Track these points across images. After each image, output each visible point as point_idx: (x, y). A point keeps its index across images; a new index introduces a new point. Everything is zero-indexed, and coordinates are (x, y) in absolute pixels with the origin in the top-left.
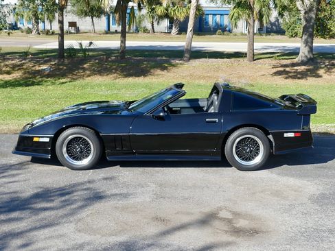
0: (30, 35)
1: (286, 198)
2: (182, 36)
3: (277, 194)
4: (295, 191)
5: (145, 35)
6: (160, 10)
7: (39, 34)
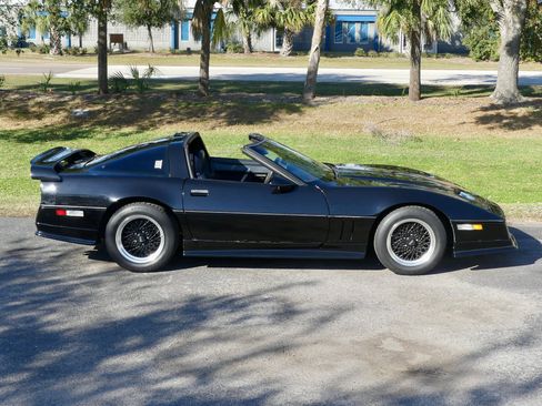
0: (47, 56)
1: (487, 320)
2: (297, 58)
3: (473, 313)
4: (502, 309)
5: (238, 56)
6: (261, 15)
7: (61, 54)
